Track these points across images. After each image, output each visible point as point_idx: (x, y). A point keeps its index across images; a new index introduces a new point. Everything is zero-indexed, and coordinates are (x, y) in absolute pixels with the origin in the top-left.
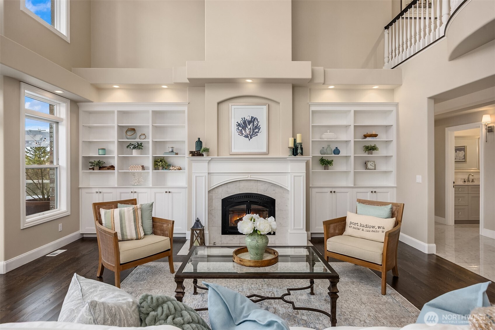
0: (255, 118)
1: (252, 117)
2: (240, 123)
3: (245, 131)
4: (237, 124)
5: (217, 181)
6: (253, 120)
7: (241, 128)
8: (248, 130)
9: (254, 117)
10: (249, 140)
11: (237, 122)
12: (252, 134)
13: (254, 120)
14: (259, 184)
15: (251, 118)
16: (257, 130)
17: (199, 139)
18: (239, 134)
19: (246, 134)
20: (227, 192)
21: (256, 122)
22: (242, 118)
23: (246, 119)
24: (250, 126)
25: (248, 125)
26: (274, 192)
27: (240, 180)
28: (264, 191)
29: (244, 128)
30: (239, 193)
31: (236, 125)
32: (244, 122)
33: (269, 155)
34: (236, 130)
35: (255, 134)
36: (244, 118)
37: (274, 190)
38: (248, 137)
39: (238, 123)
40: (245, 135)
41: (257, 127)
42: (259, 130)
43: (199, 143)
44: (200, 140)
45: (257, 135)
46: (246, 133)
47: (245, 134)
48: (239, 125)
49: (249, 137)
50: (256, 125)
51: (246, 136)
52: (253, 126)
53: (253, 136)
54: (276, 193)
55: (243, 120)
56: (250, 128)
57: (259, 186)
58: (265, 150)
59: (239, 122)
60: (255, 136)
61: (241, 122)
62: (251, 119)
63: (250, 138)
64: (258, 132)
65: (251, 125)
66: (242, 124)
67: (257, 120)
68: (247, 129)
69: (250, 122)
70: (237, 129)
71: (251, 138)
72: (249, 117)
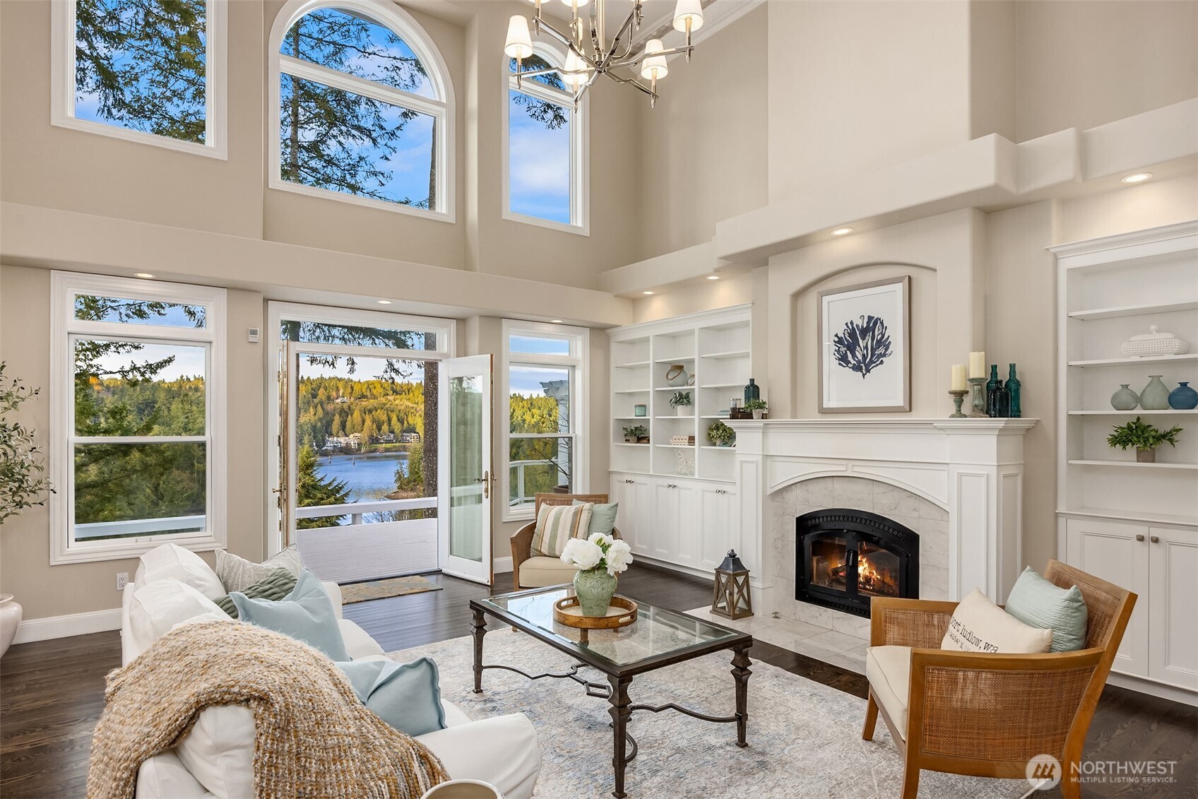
0: (877, 319)
1: (870, 318)
2: (843, 336)
3: (854, 356)
4: (837, 339)
5: (784, 475)
6: (872, 325)
7: (845, 349)
8: (860, 351)
9: (873, 317)
10: (864, 375)
11: (836, 336)
12: (871, 362)
13: (875, 324)
14: (878, 489)
15: (866, 320)
16: (881, 350)
17: (752, 381)
18: (840, 364)
19: (855, 362)
20: (807, 503)
21: (879, 330)
22: (847, 324)
23: (857, 325)
24: (865, 341)
25: (860, 340)
26: (915, 514)
27: (833, 477)
28: (890, 510)
29: (852, 348)
30: (832, 508)
31: (834, 341)
32: (852, 334)
33: (914, 412)
34: (834, 354)
35: (877, 361)
36: (852, 323)
37: (915, 510)
38: (859, 369)
39: (838, 337)
40: (854, 364)
41: (883, 343)
42: (886, 350)
43: (752, 391)
44: (755, 383)
45: (882, 362)
46: (855, 360)
47: (853, 362)
48: (840, 341)
49: (864, 368)
50: (880, 336)
51: (857, 368)
52: (873, 340)
53: (873, 365)
54: (920, 517)
55: (848, 327)
56: (865, 344)
57: (878, 494)
58: (900, 401)
59: (840, 335)
60: (877, 366)
61: (844, 334)
62: (868, 323)
63: (864, 372)
64: (884, 355)
65: (867, 338)
66: (846, 339)
67: (882, 323)
68: (858, 348)
69: (864, 332)
70: (836, 350)
71: (868, 371)
72: (862, 318)
